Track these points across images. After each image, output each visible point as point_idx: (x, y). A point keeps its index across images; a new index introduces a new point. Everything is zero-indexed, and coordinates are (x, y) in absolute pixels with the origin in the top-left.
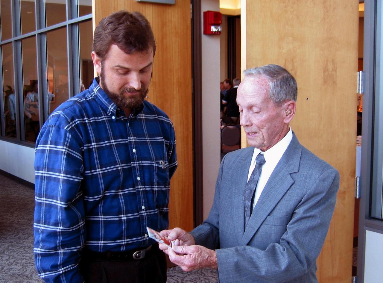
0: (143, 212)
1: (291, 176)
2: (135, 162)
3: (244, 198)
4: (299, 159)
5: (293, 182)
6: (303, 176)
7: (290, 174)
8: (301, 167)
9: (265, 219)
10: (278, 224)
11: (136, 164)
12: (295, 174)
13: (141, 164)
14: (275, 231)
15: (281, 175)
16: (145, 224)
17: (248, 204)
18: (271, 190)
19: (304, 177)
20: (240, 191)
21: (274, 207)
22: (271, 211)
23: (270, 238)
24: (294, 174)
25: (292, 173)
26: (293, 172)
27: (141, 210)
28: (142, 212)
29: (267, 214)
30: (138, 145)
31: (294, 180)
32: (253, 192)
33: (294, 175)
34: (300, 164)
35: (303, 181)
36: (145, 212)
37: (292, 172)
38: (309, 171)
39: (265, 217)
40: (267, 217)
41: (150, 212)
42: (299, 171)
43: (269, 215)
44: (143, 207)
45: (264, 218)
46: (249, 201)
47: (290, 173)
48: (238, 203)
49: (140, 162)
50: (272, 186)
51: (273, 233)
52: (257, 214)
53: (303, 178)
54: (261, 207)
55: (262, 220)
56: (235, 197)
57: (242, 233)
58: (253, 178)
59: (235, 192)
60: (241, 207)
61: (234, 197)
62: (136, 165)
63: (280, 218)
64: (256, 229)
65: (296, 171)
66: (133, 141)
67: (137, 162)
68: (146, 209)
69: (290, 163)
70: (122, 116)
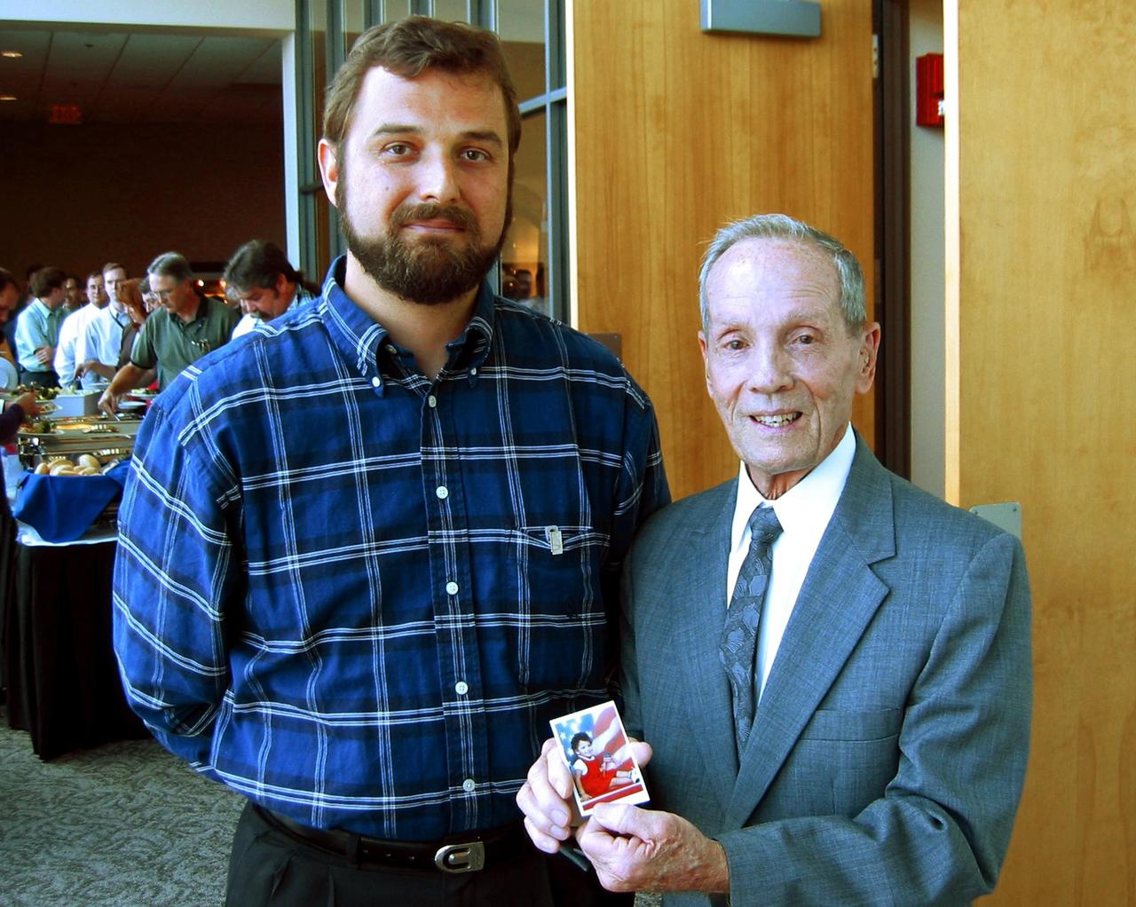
0: (459, 703)
1: (874, 572)
2: (444, 532)
3: (727, 658)
4: (891, 514)
5: (884, 590)
6: (915, 571)
7: (870, 566)
8: (903, 538)
9: (807, 721)
10: (857, 734)
11: (448, 537)
12: (887, 565)
13: (465, 540)
14: (847, 757)
15: (839, 571)
16: (463, 745)
17: (741, 676)
18: (815, 625)
19: (918, 573)
20: (708, 636)
21: (834, 678)
22: (824, 692)
23: (832, 783)
24: (882, 565)
25: (877, 562)
26: (879, 558)
27: (453, 696)
28: (453, 704)
29: (813, 705)
30: (457, 472)
31: (887, 585)
32: (753, 633)
33: (884, 569)
34: (895, 529)
35: (919, 585)
36: (467, 703)
37: (874, 560)
38: (930, 549)
39: (808, 713)
40: (812, 716)
41: (486, 706)
42: (896, 554)
43: (819, 708)
44: (461, 688)
45: (803, 720)
46: (745, 668)
47: (870, 563)
48: (705, 677)
49: (464, 531)
50: (815, 612)
51: (841, 765)
52: (777, 708)
53: (915, 575)
54: (787, 684)
55: (799, 727)
56: (690, 658)
57: (731, 774)
58: (748, 589)
59: (688, 642)
60: (717, 690)
61: (687, 658)
62: (445, 541)
63: (865, 716)
64: (782, 756)
65: (889, 556)
66: (440, 461)
67: (452, 532)
68: (472, 694)
69: (865, 528)
70: (415, 376)
